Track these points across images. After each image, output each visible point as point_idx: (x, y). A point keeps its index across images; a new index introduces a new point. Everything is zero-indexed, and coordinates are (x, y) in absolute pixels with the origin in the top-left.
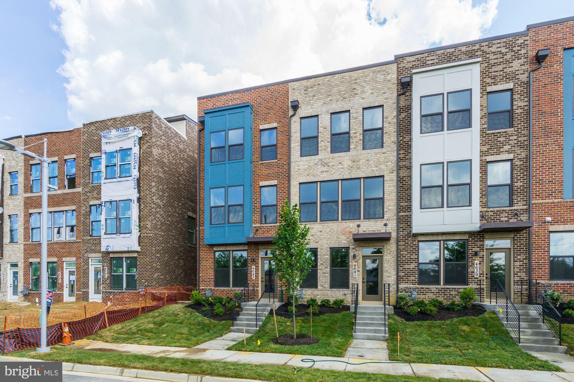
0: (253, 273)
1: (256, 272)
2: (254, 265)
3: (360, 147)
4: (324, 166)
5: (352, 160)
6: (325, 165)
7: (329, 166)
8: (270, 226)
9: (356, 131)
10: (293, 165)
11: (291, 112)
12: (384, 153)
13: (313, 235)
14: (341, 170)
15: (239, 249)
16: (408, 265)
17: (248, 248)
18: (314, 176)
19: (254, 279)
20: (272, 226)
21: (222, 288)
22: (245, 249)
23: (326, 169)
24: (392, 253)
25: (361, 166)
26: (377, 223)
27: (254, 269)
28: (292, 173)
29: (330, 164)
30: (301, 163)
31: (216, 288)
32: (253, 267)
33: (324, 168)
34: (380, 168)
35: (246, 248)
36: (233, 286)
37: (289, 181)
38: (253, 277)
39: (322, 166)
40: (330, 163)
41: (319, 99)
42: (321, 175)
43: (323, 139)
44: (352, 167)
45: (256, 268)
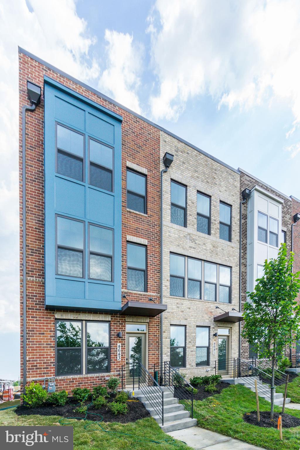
0: (118, 353)
1: (122, 351)
2: (120, 342)
3: (218, 235)
4: (192, 242)
5: (212, 245)
6: (193, 240)
7: (196, 243)
8: (139, 294)
9: (215, 219)
10: (164, 229)
11: (162, 167)
12: (232, 248)
13: (183, 312)
14: (205, 251)
15: (98, 319)
16: (244, 343)
17: (112, 319)
18: (184, 249)
19: (120, 360)
20: (141, 295)
21: (71, 377)
22: (107, 320)
23: (193, 245)
24: (236, 334)
25: (219, 253)
26: (229, 307)
27: (120, 348)
28: (164, 238)
29: (197, 242)
30: (172, 230)
31: (60, 378)
32: (119, 344)
33: (192, 244)
34: (230, 260)
35: (109, 318)
36: (89, 371)
37: (160, 245)
38: (118, 358)
39: (190, 241)
40: (196, 240)
41: (187, 168)
42: (190, 250)
43: (191, 213)
44: (212, 251)
45: (122, 346)
